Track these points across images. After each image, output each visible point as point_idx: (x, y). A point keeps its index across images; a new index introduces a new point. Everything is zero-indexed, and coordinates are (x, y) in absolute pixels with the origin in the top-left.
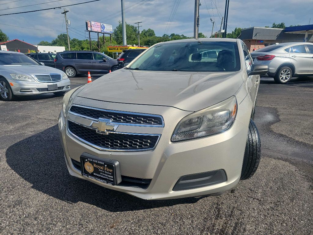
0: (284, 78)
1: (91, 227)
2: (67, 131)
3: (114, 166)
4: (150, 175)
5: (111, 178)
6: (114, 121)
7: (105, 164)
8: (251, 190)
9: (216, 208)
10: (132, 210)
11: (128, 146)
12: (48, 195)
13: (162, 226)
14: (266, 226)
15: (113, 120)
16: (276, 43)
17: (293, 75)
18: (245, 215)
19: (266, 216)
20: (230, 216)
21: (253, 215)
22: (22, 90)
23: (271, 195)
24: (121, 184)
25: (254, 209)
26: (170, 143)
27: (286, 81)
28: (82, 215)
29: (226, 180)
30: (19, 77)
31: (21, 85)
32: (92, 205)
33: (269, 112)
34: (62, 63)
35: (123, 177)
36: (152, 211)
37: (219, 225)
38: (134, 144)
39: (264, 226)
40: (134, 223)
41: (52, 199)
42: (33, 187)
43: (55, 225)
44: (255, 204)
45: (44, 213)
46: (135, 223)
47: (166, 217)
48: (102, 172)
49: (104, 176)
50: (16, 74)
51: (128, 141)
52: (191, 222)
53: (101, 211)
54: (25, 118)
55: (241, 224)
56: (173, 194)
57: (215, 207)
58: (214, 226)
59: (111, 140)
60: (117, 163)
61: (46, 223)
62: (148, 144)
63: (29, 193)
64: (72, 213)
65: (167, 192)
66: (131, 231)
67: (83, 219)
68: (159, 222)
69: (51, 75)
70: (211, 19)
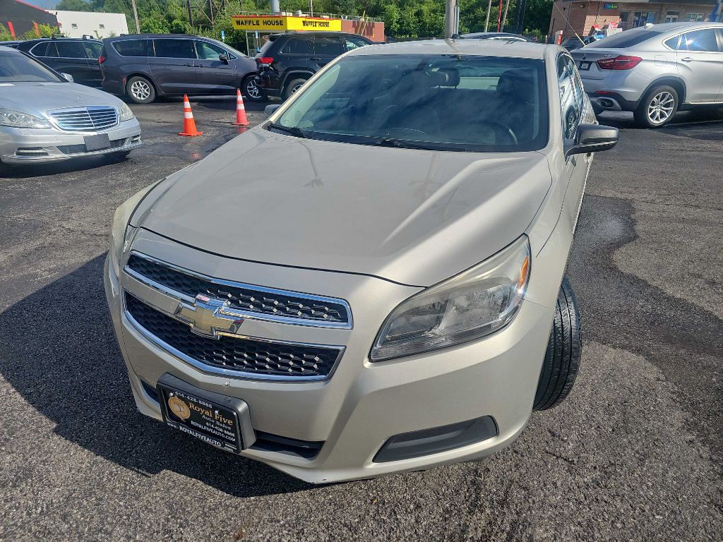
0: (658, 114)
2: (124, 317)
3: (235, 414)
4: (320, 432)
5: (232, 437)
6: (233, 305)
7: (214, 409)
8: (554, 435)
9: (473, 483)
10: (284, 492)
11: (267, 366)
12: (92, 453)
13: (351, 534)
14: (578, 528)
15: (229, 303)
16: (647, 24)
18: (534, 502)
19: (580, 503)
20: (503, 503)
21: (553, 499)
22: (21, 151)
23: (597, 447)
24: (255, 446)
25: (555, 484)
26: (367, 364)
27: (662, 120)
28: (171, 507)
29: (496, 432)
30: (10, 118)
31: (18, 137)
32: (193, 479)
33: (614, 213)
34: (120, 67)
35: (258, 433)
36: (328, 494)
37: (476, 529)
38: (282, 364)
39: (573, 528)
40: (287, 525)
41: (101, 462)
42: (56, 431)
43: (110, 534)
44: (559, 474)
45: (85, 503)
46: (290, 525)
47: (359, 508)
48: (209, 422)
49: (214, 429)
50: (3, 110)
51: (266, 355)
52: (413, 521)
53: (215, 496)
55: (523, 525)
56: (374, 468)
57: (469, 479)
58: (463, 531)
59: (228, 350)
60: (242, 407)
61: (89, 529)
62: (315, 366)
63: (49, 447)
64: (148, 501)
65: (360, 465)
67: (172, 517)
68: (343, 521)
69: (89, 112)
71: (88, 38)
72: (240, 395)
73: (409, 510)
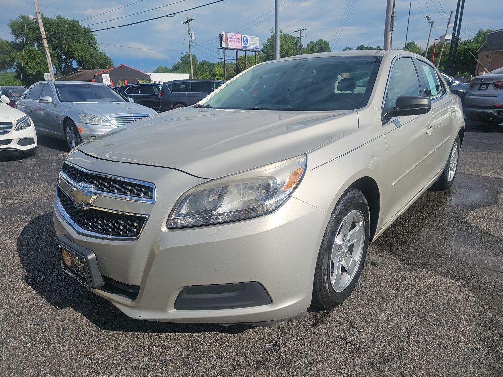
3: (85, 259)
4: (136, 280)
6: (97, 188)
7: (76, 255)
8: (352, 326)
11: (109, 230)
12: (36, 293)
15: (95, 186)
18: (311, 370)
25: (335, 360)
26: (164, 229)
29: (271, 301)
30: (90, 119)
31: (92, 130)
34: (171, 99)
38: (117, 228)
40: (123, 354)
41: (37, 299)
44: (343, 354)
50: (86, 114)
51: (110, 222)
52: (210, 366)
56: (173, 314)
59: (91, 219)
60: (91, 256)
62: (134, 230)
65: (163, 309)
68: (160, 358)
69: (134, 117)
70: (428, 17)
71: (156, 83)
72: (91, 248)
73: (211, 359)
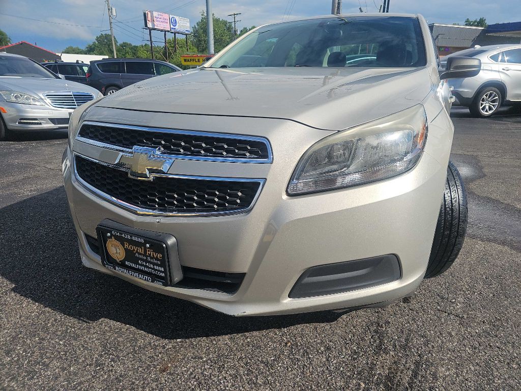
0: (487, 107)
1: (120, 369)
2: (73, 177)
3: (164, 245)
4: (242, 265)
5: (161, 272)
6: (166, 151)
7: (146, 242)
9: (376, 332)
10: (207, 336)
11: (195, 205)
12: (42, 306)
13: (267, 369)
14: (477, 368)
15: (162, 149)
16: (476, 46)
17: (504, 102)
18: (433, 347)
19: (475, 348)
20: (405, 347)
21: (450, 345)
22: (22, 121)
23: (482, 307)
24: (180, 284)
25: (450, 333)
26: (285, 197)
27: (490, 112)
28: (105, 347)
29: (399, 276)
30: (16, 97)
31: (19, 111)
32: (128, 326)
33: (464, 162)
34: (101, 81)
35: (186, 270)
36: (247, 338)
37: (383, 367)
38: (208, 201)
39: (473, 368)
40: (209, 361)
41: (49, 312)
42: (14, 290)
43: (47, 366)
44: (452, 326)
45: (28, 341)
46: (212, 362)
47: (274, 349)
48: (142, 260)
49: (146, 266)
50: (11, 91)
51: (194, 194)
52: (324, 360)
53: (145, 338)
54: (23, 168)
55: (426, 365)
56: (288, 304)
57: (372, 329)
58: (371, 369)
59: (159, 192)
60: (171, 241)
61: (29, 362)
62: (238, 201)
63: (5, 301)
64: (85, 341)
65: (277, 299)
66: (203, 378)
67: (105, 354)
68: (260, 359)
69: (74, 95)
70: (360, 9)
71: (79, 62)
72: (170, 232)
73: (320, 351)
